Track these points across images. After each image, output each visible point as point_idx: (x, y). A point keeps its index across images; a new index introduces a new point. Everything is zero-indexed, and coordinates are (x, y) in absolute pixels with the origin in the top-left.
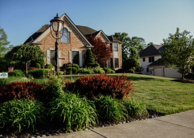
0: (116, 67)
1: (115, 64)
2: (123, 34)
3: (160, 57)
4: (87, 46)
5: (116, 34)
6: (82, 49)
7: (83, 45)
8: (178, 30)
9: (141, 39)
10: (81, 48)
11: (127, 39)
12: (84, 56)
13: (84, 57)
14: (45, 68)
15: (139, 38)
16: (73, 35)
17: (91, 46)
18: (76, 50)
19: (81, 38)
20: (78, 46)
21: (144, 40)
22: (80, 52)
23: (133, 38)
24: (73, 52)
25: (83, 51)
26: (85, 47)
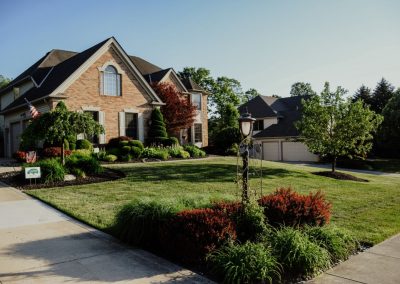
0: (196, 141)
1: (196, 134)
2: (200, 71)
3: (274, 121)
4: (154, 103)
5: (186, 70)
6: (144, 109)
7: (145, 101)
8: (327, 85)
9: (235, 82)
10: (142, 106)
11: (207, 82)
12: (147, 122)
13: (146, 124)
14: (78, 147)
15: (230, 80)
16: (127, 80)
17: (161, 103)
18: (133, 110)
19: (141, 88)
20: (136, 103)
21: (239, 83)
22: (140, 115)
23: (219, 79)
24: (127, 114)
25: (145, 113)
26: (149, 104)
